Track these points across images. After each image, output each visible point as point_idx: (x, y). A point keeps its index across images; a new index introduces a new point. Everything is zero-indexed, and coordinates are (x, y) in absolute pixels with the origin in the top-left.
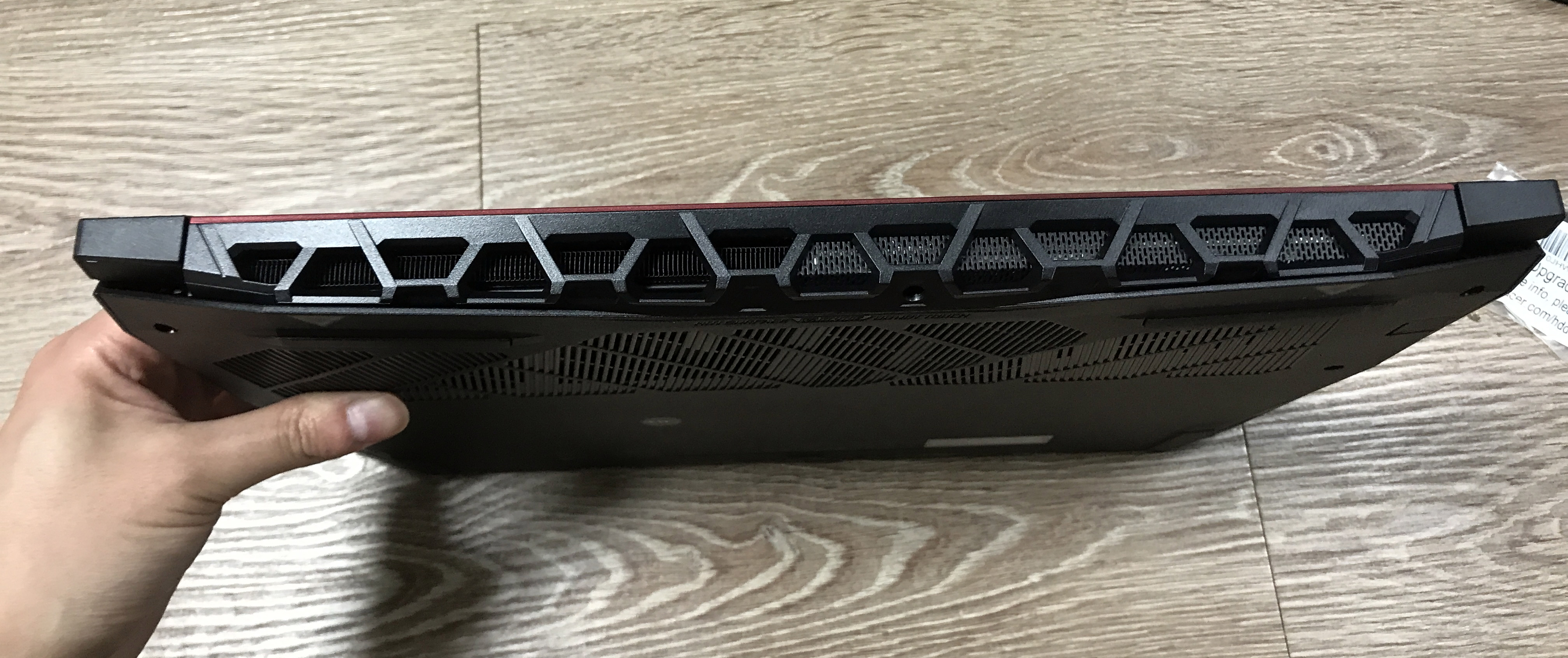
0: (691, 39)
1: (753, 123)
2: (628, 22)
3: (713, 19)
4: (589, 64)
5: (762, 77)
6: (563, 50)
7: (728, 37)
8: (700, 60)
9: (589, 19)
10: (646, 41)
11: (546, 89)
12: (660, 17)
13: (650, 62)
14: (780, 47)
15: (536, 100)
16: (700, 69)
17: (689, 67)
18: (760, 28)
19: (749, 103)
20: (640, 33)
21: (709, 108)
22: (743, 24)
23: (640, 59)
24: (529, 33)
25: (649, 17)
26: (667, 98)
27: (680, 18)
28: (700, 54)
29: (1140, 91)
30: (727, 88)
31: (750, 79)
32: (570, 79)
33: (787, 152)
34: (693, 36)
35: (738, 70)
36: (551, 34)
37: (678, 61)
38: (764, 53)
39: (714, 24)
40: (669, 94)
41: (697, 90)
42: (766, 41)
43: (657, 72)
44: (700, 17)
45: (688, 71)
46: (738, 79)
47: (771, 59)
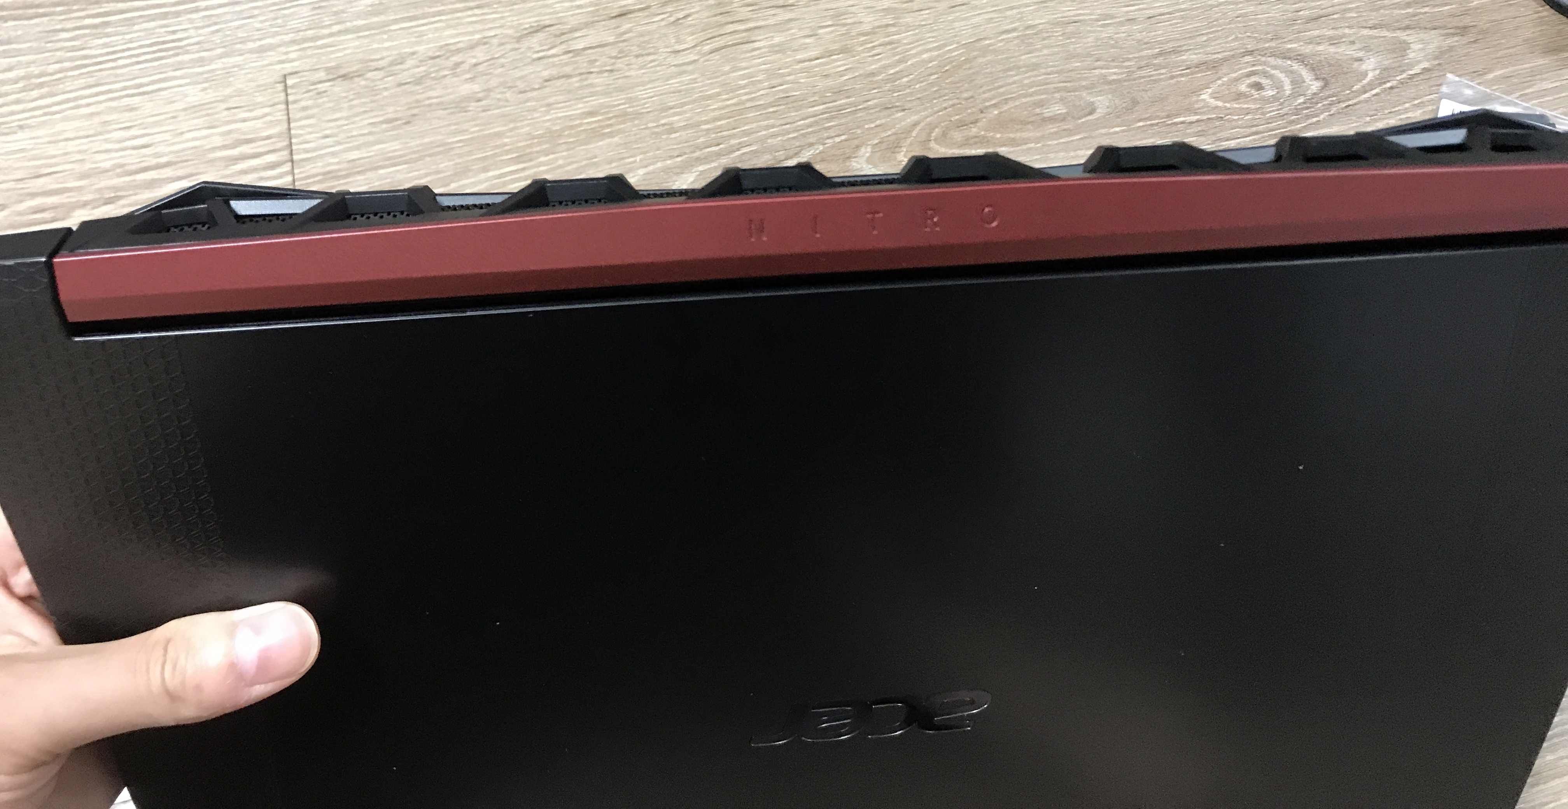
0: (534, 60)
1: (616, 139)
2: (458, 51)
3: (556, 36)
4: (417, 101)
5: (621, 90)
6: (386, 89)
7: (576, 53)
8: (547, 81)
9: (413, 53)
10: (481, 68)
11: (370, 133)
12: (495, 41)
13: (489, 90)
14: (637, 56)
15: (358, 148)
16: (547, 90)
17: (535, 89)
18: (611, 39)
19: (609, 119)
20: (474, 61)
21: (563, 130)
22: (591, 37)
23: (476, 87)
24: (344, 77)
25: (484, 42)
26: (512, 125)
27: (519, 39)
28: (546, 74)
29: (1045, 52)
30: (581, 106)
31: (606, 94)
32: (397, 119)
33: (659, 165)
34: (536, 56)
35: (591, 85)
36: (370, 75)
37: (521, 85)
38: (619, 64)
39: (559, 40)
40: (514, 121)
41: (547, 112)
42: (620, 52)
43: (499, 100)
44: (541, 36)
45: (534, 94)
46: (592, 94)
47: (629, 70)
